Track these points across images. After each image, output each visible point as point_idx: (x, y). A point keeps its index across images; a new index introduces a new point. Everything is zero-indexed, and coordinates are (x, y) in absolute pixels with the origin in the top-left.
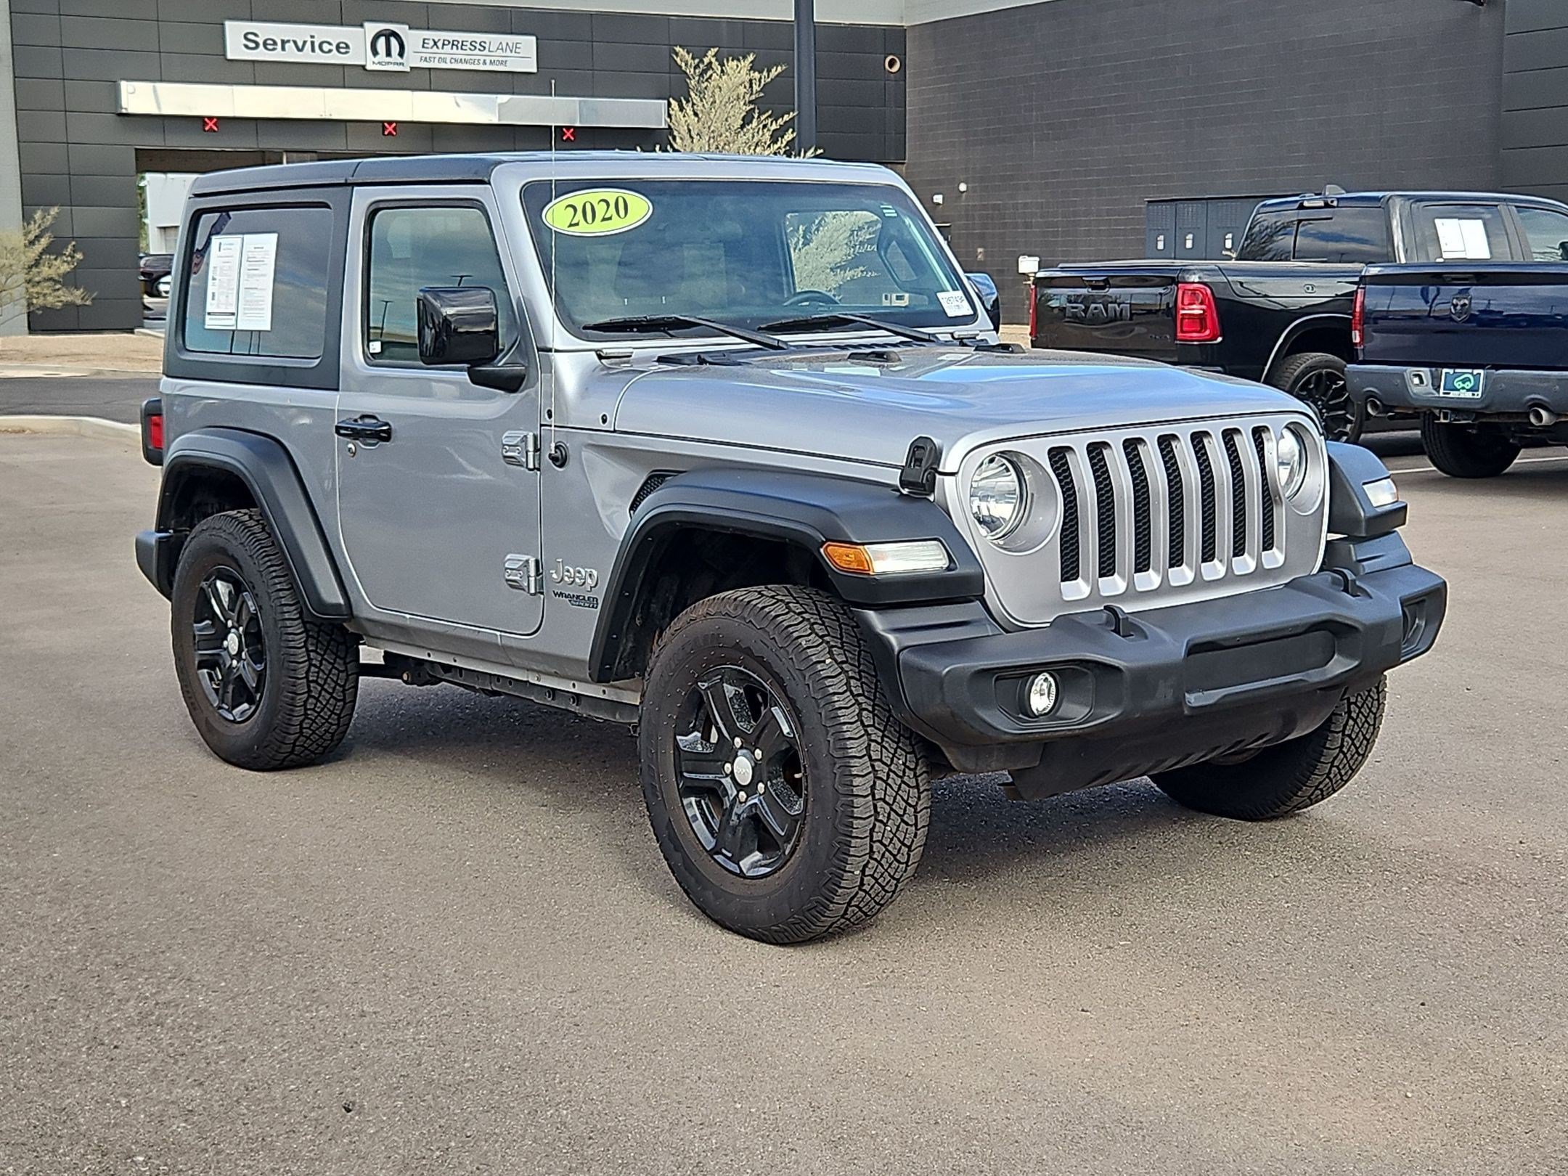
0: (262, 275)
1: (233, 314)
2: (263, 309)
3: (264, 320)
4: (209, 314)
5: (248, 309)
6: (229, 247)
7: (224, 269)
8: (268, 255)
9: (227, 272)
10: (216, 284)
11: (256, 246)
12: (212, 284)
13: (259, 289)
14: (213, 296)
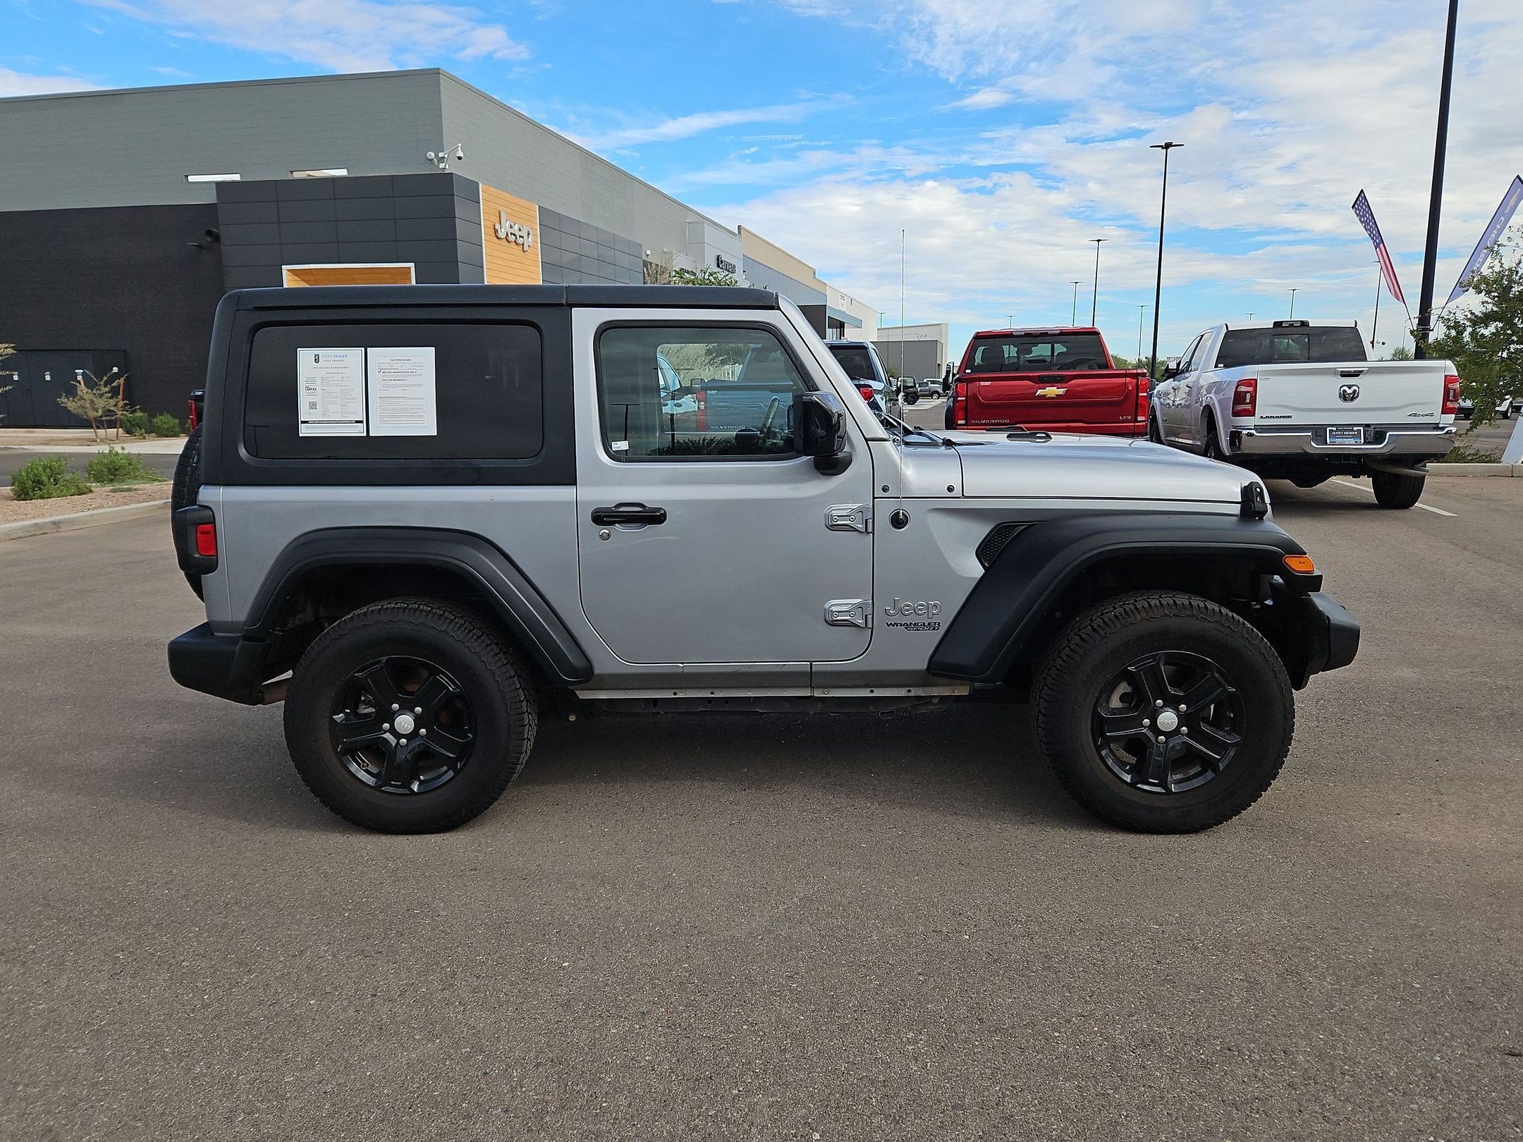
0: (416, 385)
1: (361, 422)
2: (421, 416)
3: (428, 427)
4: (303, 422)
5: (389, 416)
6: (336, 359)
7: (330, 379)
8: (421, 366)
9: (337, 382)
10: (315, 394)
11: (393, 358)
12: (307, 394)
13: (410, 398)
14: (313, 406)
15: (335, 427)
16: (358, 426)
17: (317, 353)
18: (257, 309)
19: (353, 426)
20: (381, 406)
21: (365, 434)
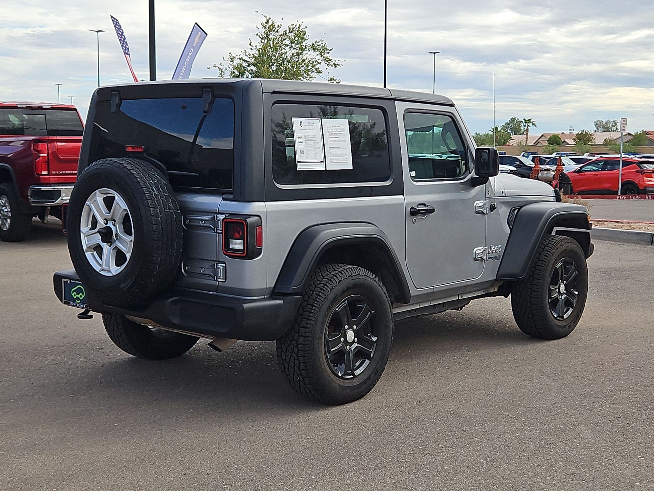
0: (342, 141)
1: (322, 162)
2: (346, 158)
3: (349, 164)
4: (298, 162)
5: (334, 159)
6: (309, 124)
7: (308, 136)
8: (344, 130)
9: (311, 138)
10: (302, 145)
11: (333, 125)
12: (299, 145)
13: (341, 148)
14: (302, 152)
15: (313, 165)
16: (321, 164)
17: (301, 120)
18: (274, 92)
19: (319, 164)
20: (330, 153)
21: (324, 169)
